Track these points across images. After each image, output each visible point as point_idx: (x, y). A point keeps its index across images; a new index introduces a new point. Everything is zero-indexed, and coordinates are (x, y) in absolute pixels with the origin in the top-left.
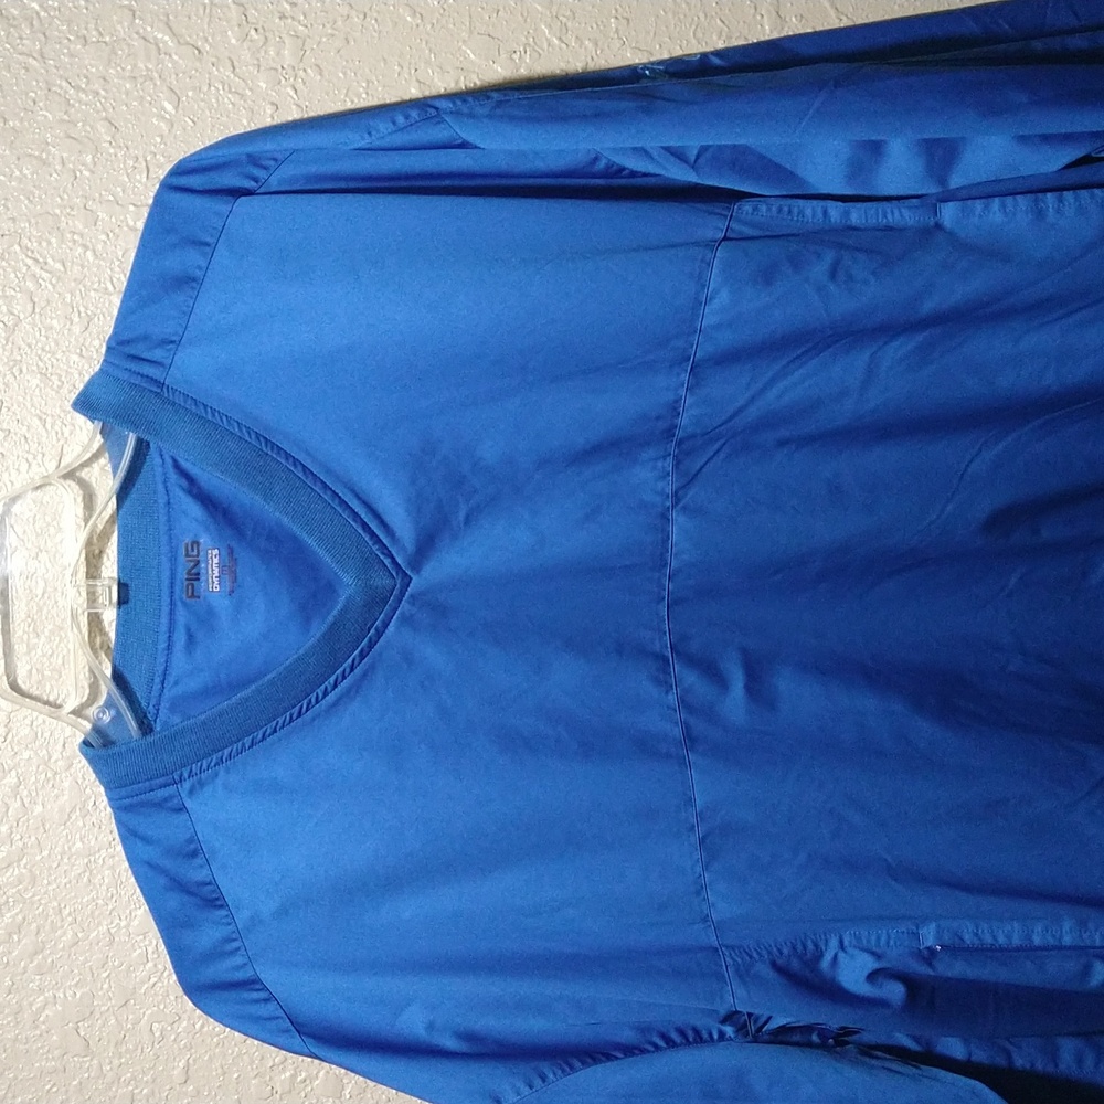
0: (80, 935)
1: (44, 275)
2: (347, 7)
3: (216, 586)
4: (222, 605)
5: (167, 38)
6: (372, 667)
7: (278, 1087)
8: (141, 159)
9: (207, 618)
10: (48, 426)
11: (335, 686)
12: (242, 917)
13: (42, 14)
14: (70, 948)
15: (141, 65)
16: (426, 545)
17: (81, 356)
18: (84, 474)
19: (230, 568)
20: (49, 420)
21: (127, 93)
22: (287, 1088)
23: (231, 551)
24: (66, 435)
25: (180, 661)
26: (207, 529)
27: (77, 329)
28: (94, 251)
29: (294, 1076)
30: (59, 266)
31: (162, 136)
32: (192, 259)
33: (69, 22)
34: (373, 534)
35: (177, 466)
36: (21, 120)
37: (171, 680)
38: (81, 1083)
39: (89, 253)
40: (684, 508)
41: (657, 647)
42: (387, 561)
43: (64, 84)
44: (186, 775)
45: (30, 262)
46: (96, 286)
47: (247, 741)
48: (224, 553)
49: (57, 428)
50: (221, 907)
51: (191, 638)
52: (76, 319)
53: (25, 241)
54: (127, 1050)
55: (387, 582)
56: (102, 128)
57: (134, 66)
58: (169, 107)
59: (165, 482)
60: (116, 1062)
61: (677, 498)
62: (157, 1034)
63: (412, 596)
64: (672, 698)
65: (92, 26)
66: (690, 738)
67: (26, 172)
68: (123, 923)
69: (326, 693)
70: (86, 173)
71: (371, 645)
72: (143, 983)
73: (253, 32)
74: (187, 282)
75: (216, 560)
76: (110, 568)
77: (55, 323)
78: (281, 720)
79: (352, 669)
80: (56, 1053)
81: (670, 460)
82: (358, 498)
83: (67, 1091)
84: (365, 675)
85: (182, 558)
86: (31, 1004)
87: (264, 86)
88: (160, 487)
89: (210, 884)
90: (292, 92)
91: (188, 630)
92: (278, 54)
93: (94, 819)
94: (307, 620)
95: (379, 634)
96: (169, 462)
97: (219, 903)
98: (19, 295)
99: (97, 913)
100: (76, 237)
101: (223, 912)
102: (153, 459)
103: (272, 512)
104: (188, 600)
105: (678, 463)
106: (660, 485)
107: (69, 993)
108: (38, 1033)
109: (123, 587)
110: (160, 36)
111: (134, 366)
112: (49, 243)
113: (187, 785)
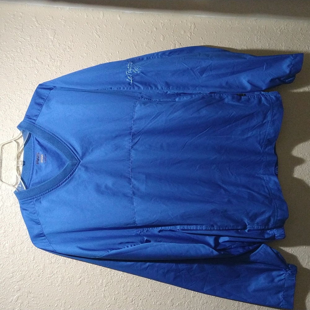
0: (13, 229)
1: (12, 102)
2: (70, 56)
3: (42, 162)
4: (43, 166)
5: (36, 61)
6: (72, 178)
7: (53, 262)
8: (31, 82)
9: (40, 168)
10: (11, 129)
11: (65, 181)
12: (43, 226)
13: (14, 56)
14: (11, 232)
15: (31, 65)
16: (84, 155)
17: (18, 116)
18: (18, 141)
19: (45, 159)
20: (12, 128)
21: (29, 70)
22: (54, 262)
23: (45, 155)
24: (15, 131)
25: (34, 176)
26: (41, 150)
27: (18, 112)
28: (21, 98)
29: (56, 259)
30: (15, 100)
31: (35, 78)
32: (41, 101)
33: (19, 58)
34: (73, 152)
35: (36, 139)
36: (9, 75)
37: (32, 179)
38: (12, 260)
39: (20, 98)
40: (134, 149)
41: (129, 177)
42: (76, 157)
43: (17, 68)
44: (35, 197)
45: (9, 99)
46: (21, 104)
47: (47, 191)
48: (44, 156)
49: (13, 130)
50: (39, 224)
51: (37, 172)
52: (17, 110)
53: (9, 96)
54: (22, 253)
55: (76, 162)
56: (24, 76)
57: (30, 65)
58: (37, 73)
59: (34, 142)
60: (20, 256)
61: (132, 147)
62: (28, 250)
63: (81, 164)
64: (131, 186)
65: (23, 59)
66: (134, 194)
67: (9, 84)
68: (22, 227)
69: (63, 183)
70: (21, 84)
71: (72, 173)
72: (25, 239)
73: (52, 60)
74: (40, 105)
75: (42, 157)
76: (22, 158)
77: (13, 111)
78: (54, 187)
79: (68, 178)
80: (8, 254)
81: (131, 140)
82: (71, 145)
83: (9, 262)
84: (71, 180)
85: (36, 156)
86: (3, 243)
87: (54, 69)
88: (33, 143)
89: (37, 219)
90: (59, 70)
91: (36, 170)
92: (57, 63)
93: (17, 206)
94: (60, 169)
95: (74, 171)
96: (35, 139)
97: (39, 223)
98: (7, 106)
99: (17, 225)
100: (18, 95)
101: (40, 226)
102: (32, 138)
103: (54, 148)
104: (37, 164)
105: (132, 141)
106: (129, 145)
107: (11, 241)
108: (4, 249)
109: (24, 162)
110: (35, 60)
111: (30, 120)
112: (13, 96)
113: (35, 199)
